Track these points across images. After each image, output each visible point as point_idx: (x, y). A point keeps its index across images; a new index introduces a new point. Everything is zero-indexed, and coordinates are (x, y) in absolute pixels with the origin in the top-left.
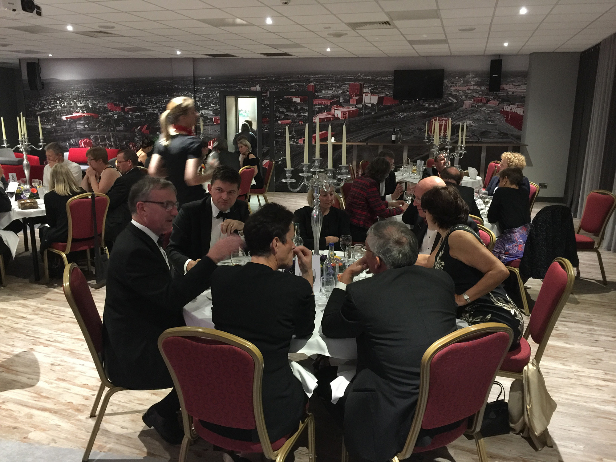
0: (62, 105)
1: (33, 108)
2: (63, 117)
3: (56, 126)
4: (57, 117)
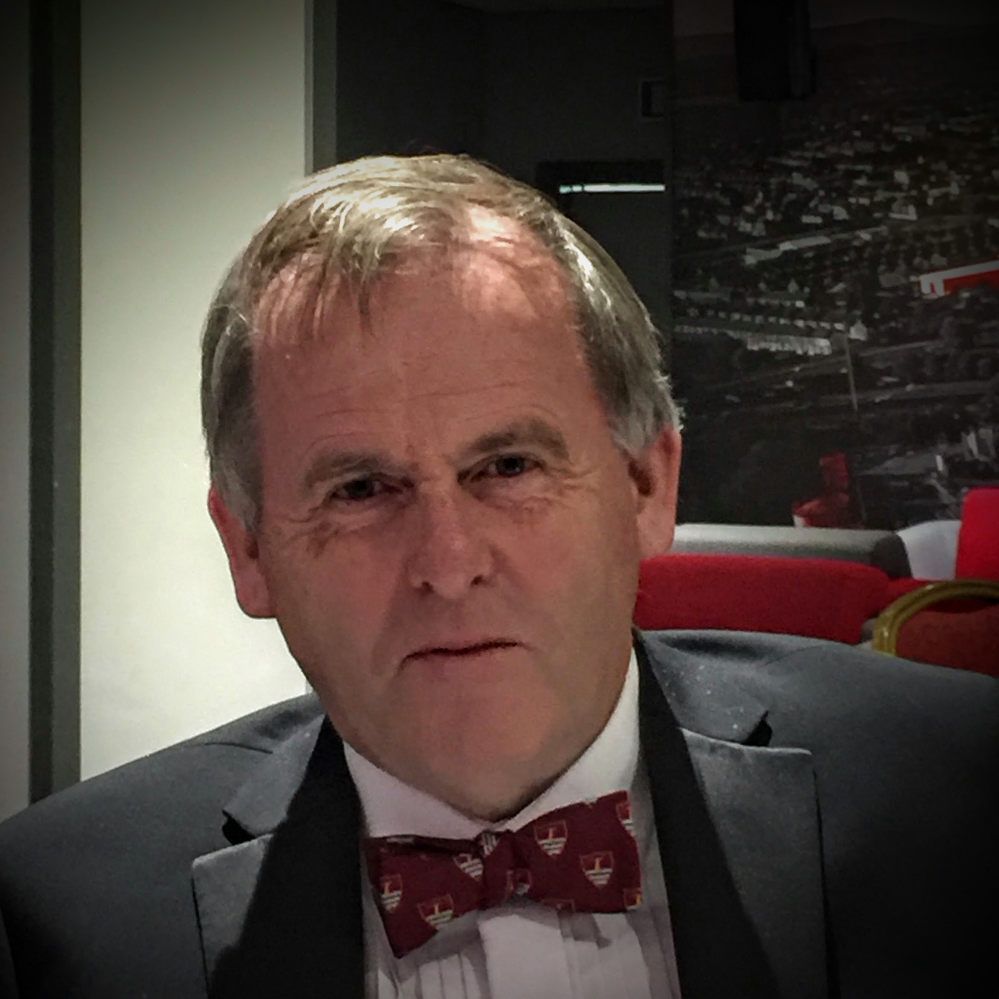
0: (924, 195)
1: (724, 219)
2: (926, 281)
3: (872, 342)
4: (886, 280)
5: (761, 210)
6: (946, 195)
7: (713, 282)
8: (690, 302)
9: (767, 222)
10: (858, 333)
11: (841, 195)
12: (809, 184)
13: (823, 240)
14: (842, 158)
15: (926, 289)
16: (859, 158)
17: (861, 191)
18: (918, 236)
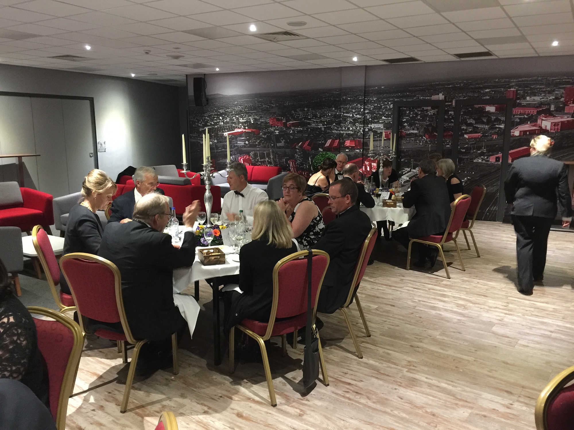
0: (224, 121)
1: (197, 124)
2: (225, 133)
3: (218, 142)
4: (219, 133)
5: (202, 122)
6: (227, 121)
7: (195, 133)
8: (192, 136)
9: (203, 124)
10: (216, 141)
11: (212, 120)
12: (208, 119)
13: (211, 127)
14: (212, 115)
15: (225, 135)
16: (215, 115)
17: (215, 120)
18: (223, 127)
